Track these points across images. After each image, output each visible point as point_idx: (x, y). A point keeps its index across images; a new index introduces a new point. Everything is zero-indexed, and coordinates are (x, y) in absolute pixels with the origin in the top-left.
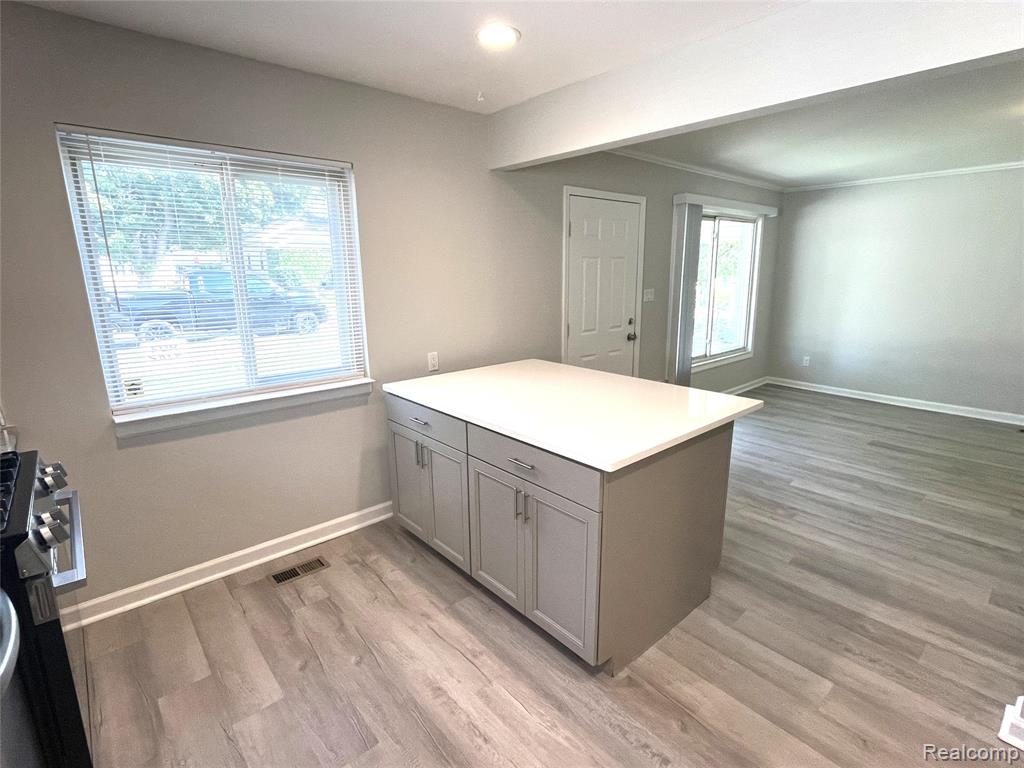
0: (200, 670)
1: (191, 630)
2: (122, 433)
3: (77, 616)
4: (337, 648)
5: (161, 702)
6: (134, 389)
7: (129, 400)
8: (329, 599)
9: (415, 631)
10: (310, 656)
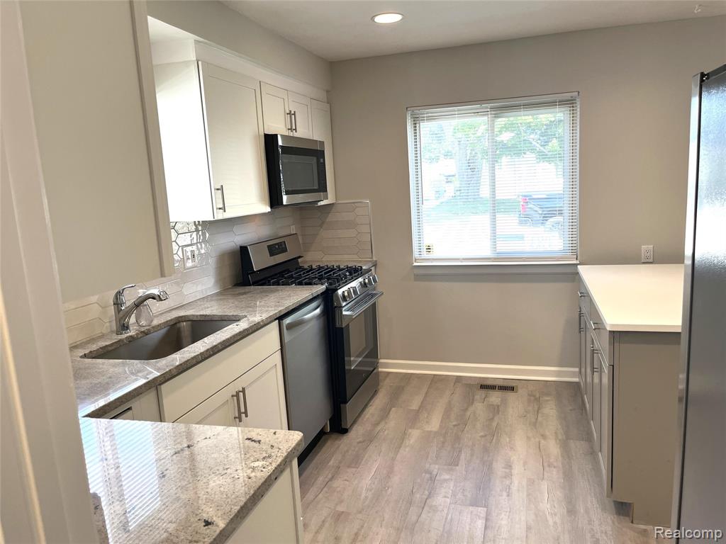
0: (415, 405)
1: (424, 390)
2: (417, 271)
3: (387, 366)
4: (479, 426)
5: (393, 409)
6: (429, 249)
7: (425, 255)
8: (498, 406)
9: (528, 438)
10: (463, 422)
